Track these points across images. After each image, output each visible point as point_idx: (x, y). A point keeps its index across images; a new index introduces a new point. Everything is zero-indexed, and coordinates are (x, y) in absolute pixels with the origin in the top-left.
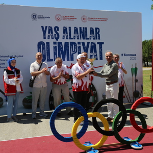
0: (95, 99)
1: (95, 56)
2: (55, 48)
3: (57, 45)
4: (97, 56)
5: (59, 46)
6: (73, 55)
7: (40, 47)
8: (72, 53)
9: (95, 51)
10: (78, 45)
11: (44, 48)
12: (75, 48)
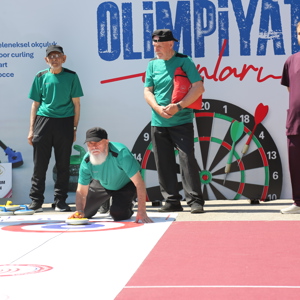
0: (275, 176)
1: (275, 41)
2: (148, 19)
3: (153, 11)
4: (282, 41)
5: (160, 14)
6: (202, 39)
7: (105, 19)
8: (199, 33)
9: (277, 26)
10: (218, 9)
11: (114, 22)
12: (209, 18)
